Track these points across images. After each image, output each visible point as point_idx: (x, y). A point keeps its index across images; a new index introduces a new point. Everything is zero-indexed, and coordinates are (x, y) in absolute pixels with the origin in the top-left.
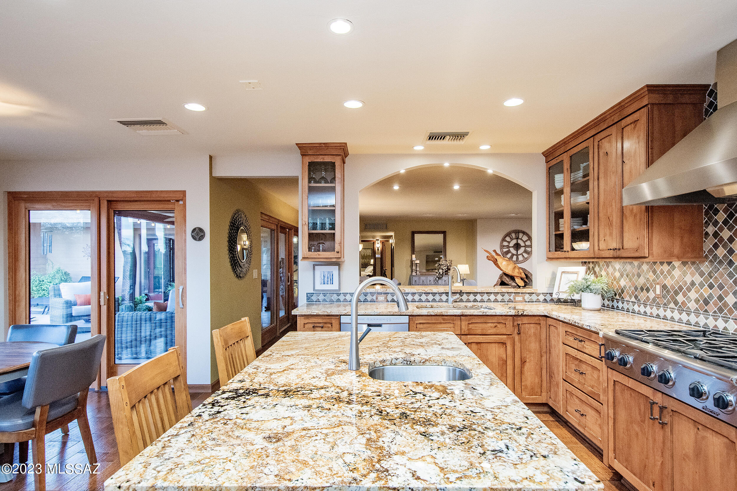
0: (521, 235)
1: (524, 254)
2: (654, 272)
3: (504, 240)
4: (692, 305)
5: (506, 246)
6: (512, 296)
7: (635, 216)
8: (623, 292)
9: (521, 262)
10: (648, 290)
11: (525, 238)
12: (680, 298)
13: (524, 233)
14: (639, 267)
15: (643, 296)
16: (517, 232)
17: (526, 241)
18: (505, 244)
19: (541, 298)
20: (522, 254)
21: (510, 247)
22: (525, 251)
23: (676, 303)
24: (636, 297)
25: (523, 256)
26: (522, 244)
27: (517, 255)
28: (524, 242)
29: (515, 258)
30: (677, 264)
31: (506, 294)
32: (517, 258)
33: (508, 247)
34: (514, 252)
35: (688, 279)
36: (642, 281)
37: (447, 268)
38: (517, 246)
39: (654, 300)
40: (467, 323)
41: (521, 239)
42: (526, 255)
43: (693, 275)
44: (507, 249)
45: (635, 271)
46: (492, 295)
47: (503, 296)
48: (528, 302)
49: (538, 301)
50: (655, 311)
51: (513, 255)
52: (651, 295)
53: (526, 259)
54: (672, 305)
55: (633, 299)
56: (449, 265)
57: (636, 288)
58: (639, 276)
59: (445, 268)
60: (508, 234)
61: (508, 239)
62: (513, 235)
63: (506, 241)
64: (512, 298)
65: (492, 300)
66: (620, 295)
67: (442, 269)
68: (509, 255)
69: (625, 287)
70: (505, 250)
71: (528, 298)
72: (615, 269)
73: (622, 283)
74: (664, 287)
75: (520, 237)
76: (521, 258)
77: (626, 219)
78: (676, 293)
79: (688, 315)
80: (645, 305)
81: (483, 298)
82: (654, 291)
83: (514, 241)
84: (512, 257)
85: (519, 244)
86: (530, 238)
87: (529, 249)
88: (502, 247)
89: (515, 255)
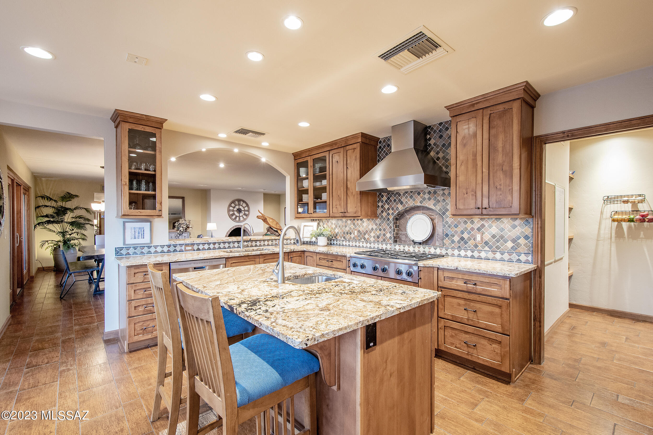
1: (243, 216)
2: (354, 224)
3: (230, 206)
4: (372, 239)
5: (231, 210)
6: (277, 241)
7: (354, 196)
8: (337, 235)
9: (242, 222)
10: (351, 233)
11: (244, 205)
12: (367, 236)
13: (244, 202)
14: (346, 222)
15: (348, 237)
16: (239, 200)
17: (245, 207)
18: (231, 208)
19: (292, 241)
20: (242, 216)
21: (235, 211)
22: (245, 214)
23: (365, 239)
24: (344, 238)
25: (243, 217)
26: (243, 209)
27: (239, 217)
28: (244, 208)
29: (238, 219)
30: (365, 220)
31: (274, 240)
32: (239, 219)
33: (233, 211)
34: (238, 215)
35: (370, 227)
36: (347, 229)
37: (186, 227)
38: (239, 211)
39: (354, 238)
40: (263, 259)
41: (242, 206)
42: (245, 217)
43: (372, 225)
44: (233, 213)
45: (344, 224)
46: (266, 241)
47: (272, 241)
48: (286, 244)
49: (291, 244)
50: (354, 244)
51: (236, 217)
52: (352, 236)
53: (245, 219)
54: (363, 240)
55: (343, 239)
56: (188, 224)
57: (344, 233)
58: (346, 226)
59: (185, 226)
60: (233, 202)
61: (233, 205)
62: (237, 202)
63: (232, 206)
64: (277, 242)
65: (266, 245)
66: (335, 237)
67: (182, 227)
68: (234, 217)
69: (338, 233)
70: (231, 213)
71: (286, 242)
72: (332, 223)
73: (337, 231)
74: (359, 231)
75: (241, 204)
76: (241, 218)
77: (349, 196)
78: (365, 234)
79: (370, 244)
80: (349, 241)
81: (261, 243)
82: (354, 234)
83: (237, 207)
84: (236, 218)
85: (240, 209)
86: (247, 205)
87: (247, 213)
88: (229, 211)
89: (238, 217)
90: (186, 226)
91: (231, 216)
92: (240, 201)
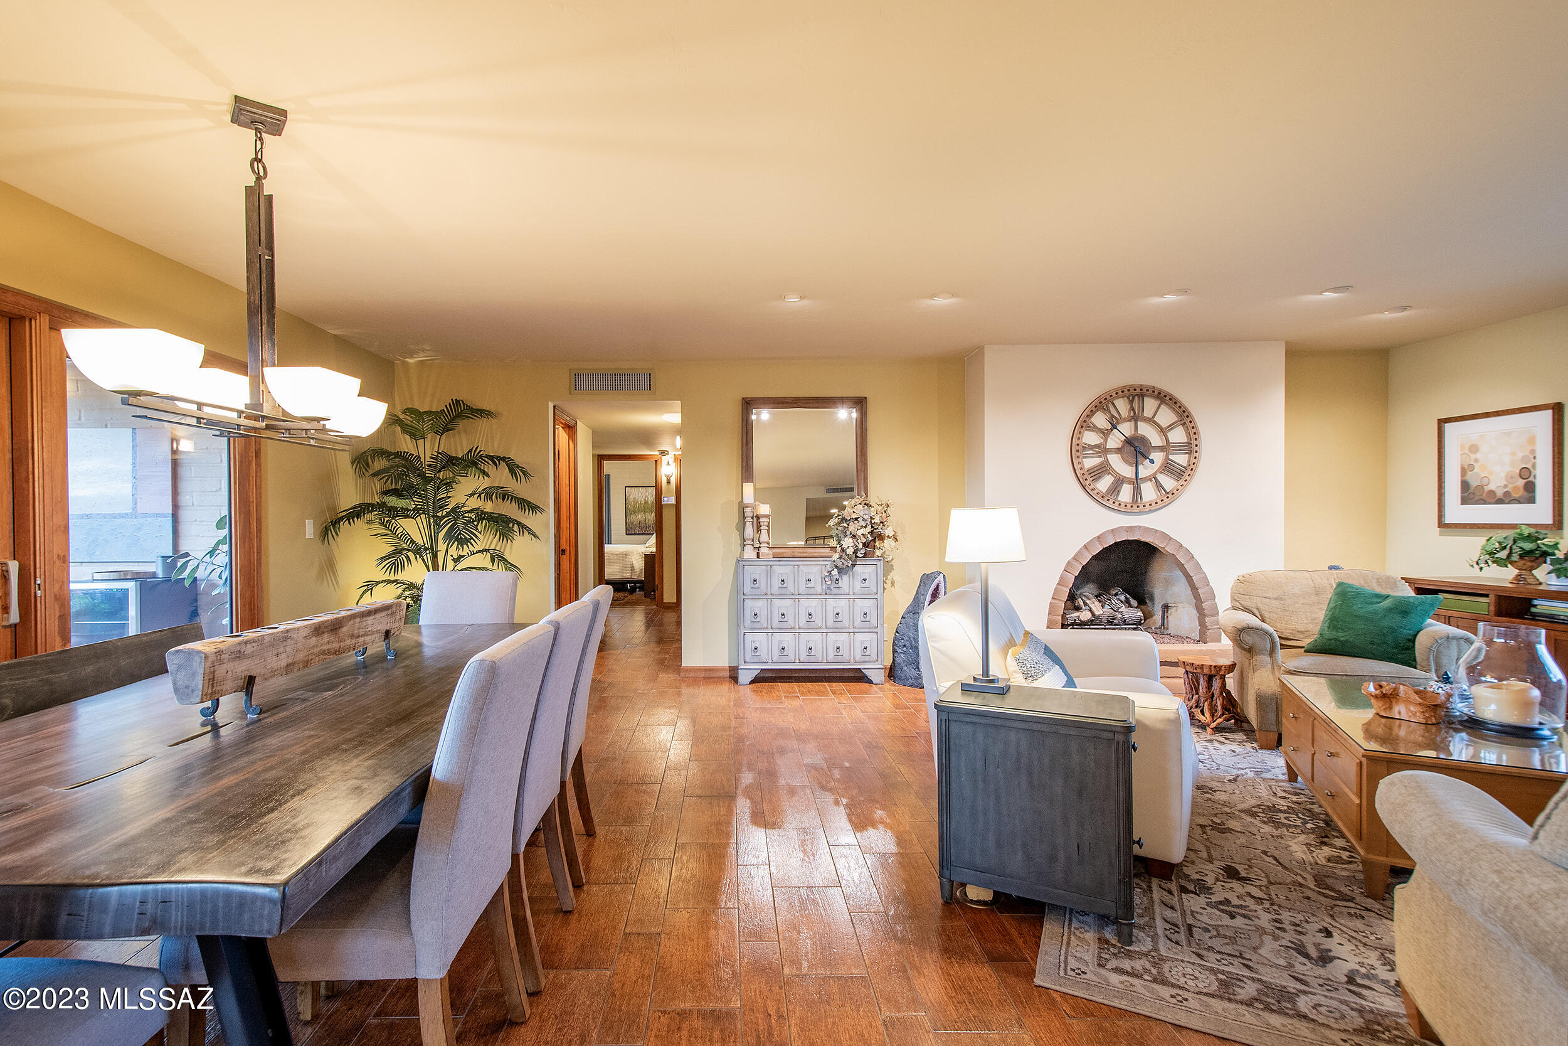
0: (1150, 404)
1: (1161, 478)
3: (1084, 423)
5: (1092, 447)
9: (1153, 507)
11: (1166, 416)
13: (1163, 398)
16: (1136, 394)
17: (1171, 427)
18: (1091, 438)
20: (1153, 478)
21: (1110, 451)
22: (1168, 468)
25: (1159, 485)
26: (1156, 439)
27: (1136, 482)
28: (1163, 431)
29: (1126, 493)
32: (1137, 493)
33: (1102, 450)
34: (1125, 470)
37: (872, 533)
38: (1136, 449)
41: (1151, 421)
42: (1168, 482)
44: (1101, 460)
51: (1119, 481)
53: (1167, 497)
56: (877, 520)
59: (863, 531)
60: (1103, 404)
61: (1100, 420)
62: (1122, 406)
63: (1094, 428)
67: (854, 536)
68: (1104, 484)
70: (1090, 462)
75: (1148, 413)
76: (1149, 492)
83: (1126, 429)
84: (1115, 489)
85: (1143, 440)
86: (1184, 416)
87: (1181, 459)
88: (1077, 450)
89: (1130, 481)
90: (869, 529)
91: (1086, 480)
92: (1142, 396)
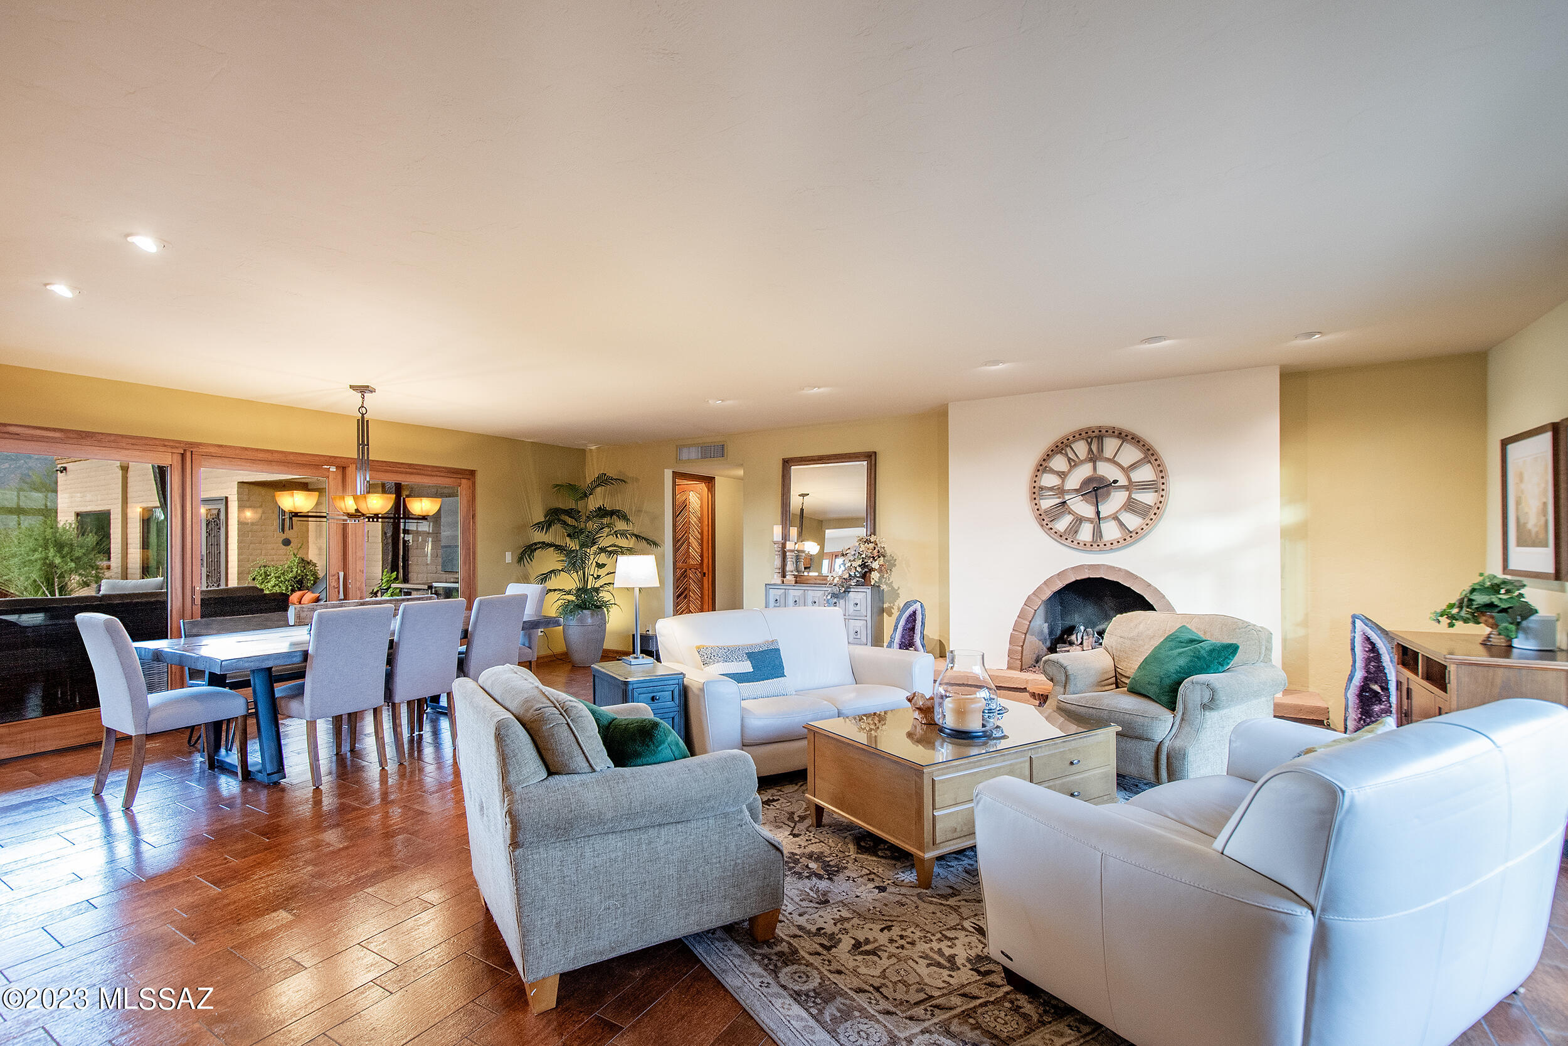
0: (1111, 445)
1: (1125, 517)
3: (1042, 467)
5: (1051, 489)
9: (1112, 546)
11: (1130, 454)
13: (1124, 436)
16: (1095, 436)
17: (1134, 466)
18: (1049, 480)
20: (1115, 516)
21: (1069, 492)
22: (1131, 506)
25: (1122, 523)
26: (1117, 478)
27: (1097, 521)
28: (1127, 470)
29: (1086, 533)
32: (1098, 533)
33: (1060, 491)
34: (1085, 509)
38: (1096, 489)
41: (1112, 461)
42: (1132, 521)
44: (1057, 501)
51: (1080, 520)
53: (1131, 536)
60: (1061, 447)
61: (1059, 463)
62: (1081, 449)
63: (1052, 471)
68: (1062, 524)
70: (1047, 503)
75: (1109, 452)
76: (1111, 531)
83: (1084, 471)
84: (1074, 529)
86: (1150, 454)
87: (1147, 498)
88: (1037, 492)
89: (1090, 520)
91: (1046, 519)
92: (1100, 438)
